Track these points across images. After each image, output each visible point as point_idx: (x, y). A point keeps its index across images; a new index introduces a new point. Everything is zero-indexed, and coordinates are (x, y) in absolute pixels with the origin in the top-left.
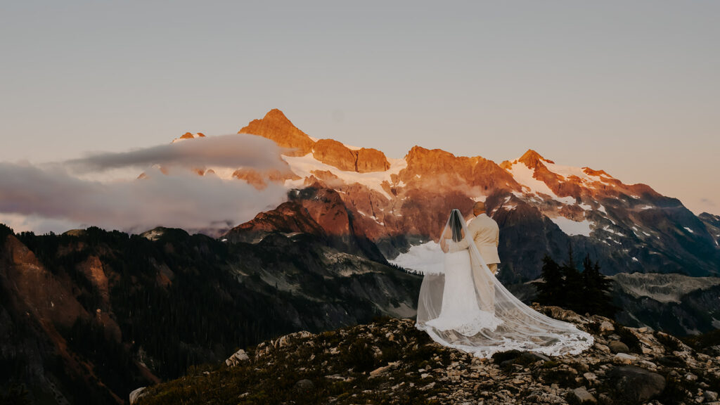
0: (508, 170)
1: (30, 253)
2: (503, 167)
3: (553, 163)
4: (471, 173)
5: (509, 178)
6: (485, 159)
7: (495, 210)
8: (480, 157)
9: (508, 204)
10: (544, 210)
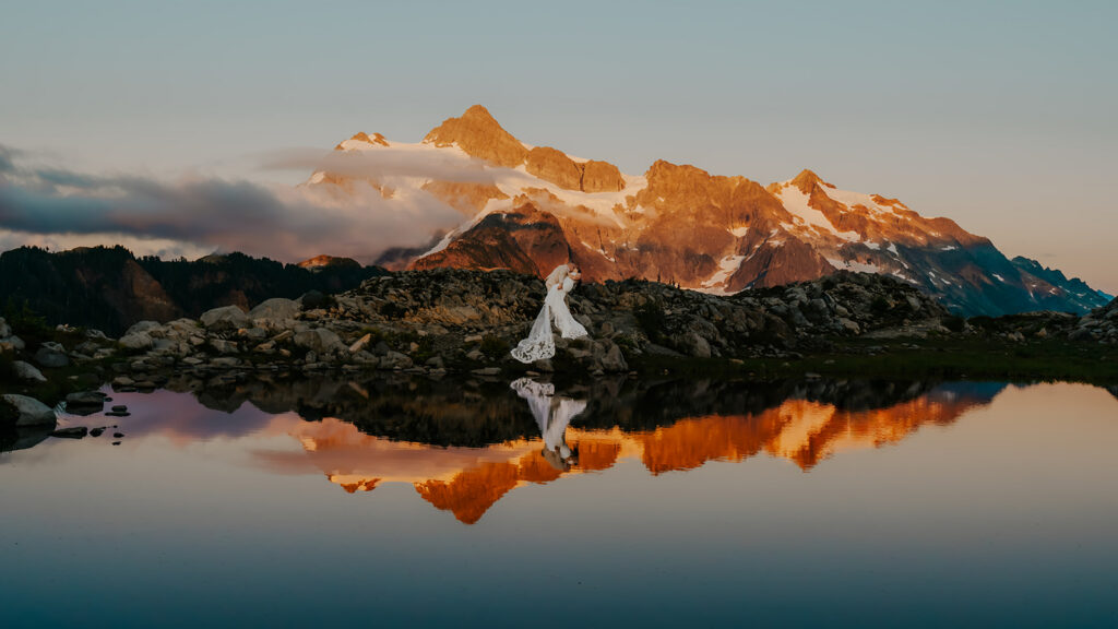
0: (776, 195)
1: (156, 283)
2: (770, 191)
3: (833, 187)
4: (729, 197)
5: (778, 205)
6: (747, 181)
7: (757, 246)
8: (742, 177)
9: (774, 238)
10: (821, 248)
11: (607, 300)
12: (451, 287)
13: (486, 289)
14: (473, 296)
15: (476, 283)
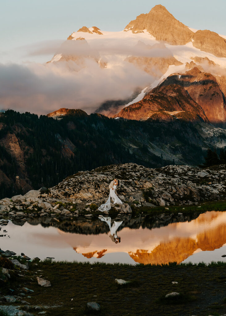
11: (138, 186)
12: (85, 186)
13: (95, 186)
14: (91, 189)
15: (92, 185)
